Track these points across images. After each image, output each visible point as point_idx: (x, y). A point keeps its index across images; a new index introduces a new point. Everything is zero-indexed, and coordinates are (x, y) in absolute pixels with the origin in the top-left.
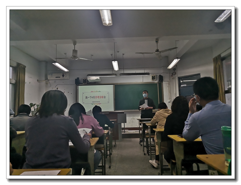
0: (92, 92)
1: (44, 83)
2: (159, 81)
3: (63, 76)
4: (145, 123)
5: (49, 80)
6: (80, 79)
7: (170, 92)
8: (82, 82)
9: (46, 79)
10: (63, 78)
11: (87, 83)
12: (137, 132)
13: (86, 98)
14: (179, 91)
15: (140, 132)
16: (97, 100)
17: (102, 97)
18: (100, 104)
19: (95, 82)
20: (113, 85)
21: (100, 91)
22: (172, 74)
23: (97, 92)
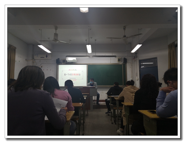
1: (31, 61)
5: (35, 60)
6: (60, 59)
7: (132, 72)
8: (62, 62)
10: (46, 58)
13: (65, 75)
18: (76, 80)
19: (72, 62)
22: (134, 57)
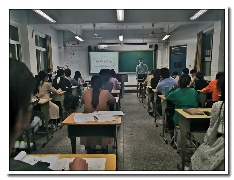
0: (101, 57)
1: (63, 49)
2: (155, 49)
3: (78, 44)
4: (141, 83)
5: (66, 47)
6: (91, 46)
7: (163, 58)
8: (93, 48)
9: (65, 46)
10: (78, 45)
11: (96, 49)
12: (135, 88)
13: (97, 62)
14: (170, 57)
15: (137, 89)
16: (105, 63)
17: (109, 61)
18: (107, 67)
19: (104, 49)
20: (117, 52)
21: (107, 57)
22: (166, 44)
23: (105, 57)
